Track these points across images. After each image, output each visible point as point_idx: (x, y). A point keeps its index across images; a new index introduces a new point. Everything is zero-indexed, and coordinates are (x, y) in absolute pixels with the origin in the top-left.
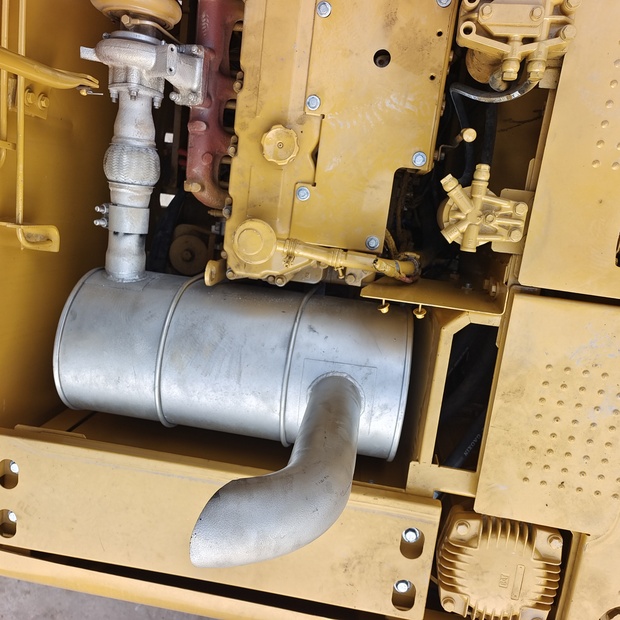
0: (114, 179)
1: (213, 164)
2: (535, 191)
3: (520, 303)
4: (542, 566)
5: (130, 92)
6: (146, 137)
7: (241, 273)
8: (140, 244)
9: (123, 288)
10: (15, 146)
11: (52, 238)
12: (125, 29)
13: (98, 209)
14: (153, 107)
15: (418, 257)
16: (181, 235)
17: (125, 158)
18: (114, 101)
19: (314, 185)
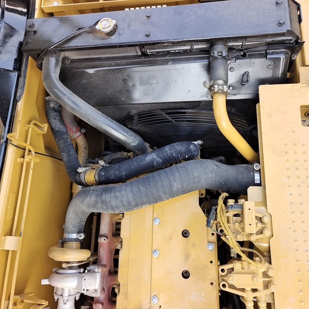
14: (75, 300)
18: (56, 300)
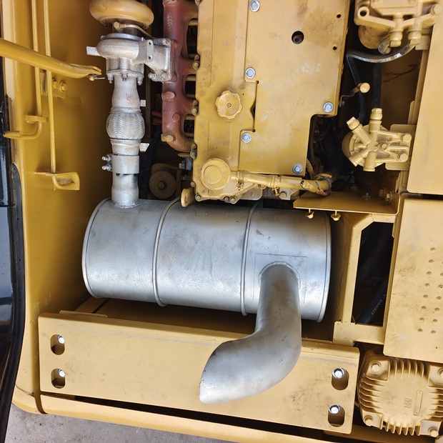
0: (114, 137)
1: (180, 121)
2: (416, 124)
3: (409, 205)
4: (435, 391)
5: (122, 75)
6: (134, 106)
7: (206, 196)
8: (135, 181)
9: (125, 212)
10: (48, 120)
11: (75, 181)
12: (116, 32)
13: (104, 158)
14: (137, 84)
15: (331, 176)
16: (157, 171)
17: (122, 122)
18: (111, 82)
19: (254, 131)
